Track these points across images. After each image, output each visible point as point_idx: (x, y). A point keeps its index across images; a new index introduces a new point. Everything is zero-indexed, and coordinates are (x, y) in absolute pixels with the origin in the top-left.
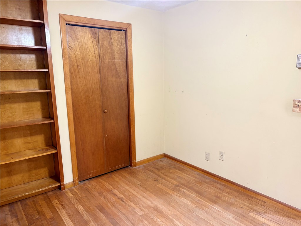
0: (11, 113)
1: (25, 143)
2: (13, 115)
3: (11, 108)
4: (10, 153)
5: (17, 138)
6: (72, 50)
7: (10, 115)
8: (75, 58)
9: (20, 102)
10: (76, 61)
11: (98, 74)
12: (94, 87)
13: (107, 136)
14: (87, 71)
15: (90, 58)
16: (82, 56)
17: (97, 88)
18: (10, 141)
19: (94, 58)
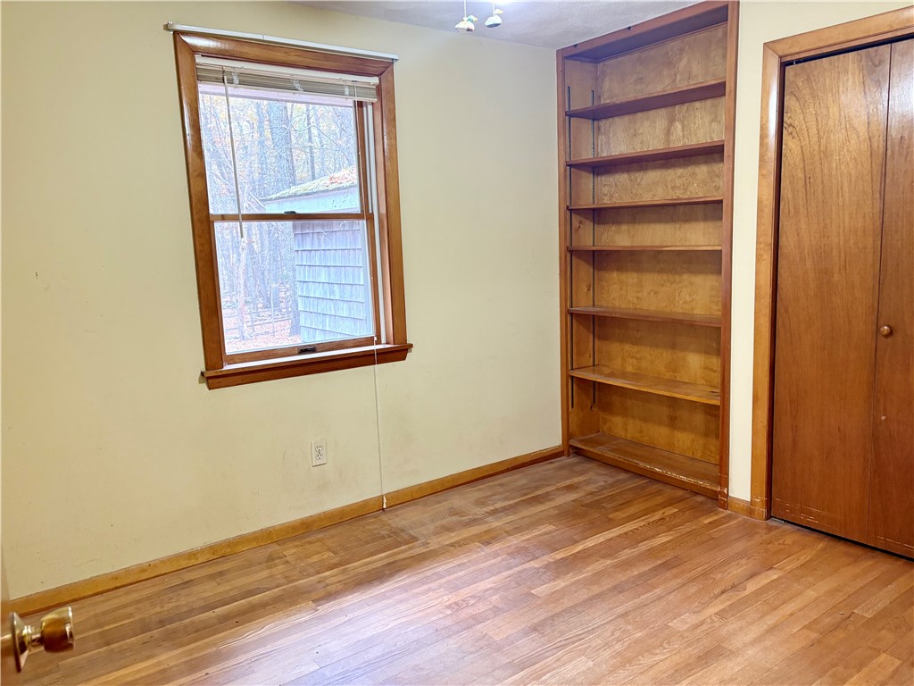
0: (690, 295)
1: (705, 368)
2: (693, 300)
3: (691, 284)
4: (678, 379)
5: (694, 351)
6: (794, 134)
7: (688, 299)
8: (801, 156)
9: (707, 273)
10: (802, 165)
11: (873, 199)
12: (852, 242)
13: (883, 418)
14: (835, 191)
15: (851, 149)
16: (822, 148)
17: (865, 248)
18: (681, 354)
19: (864, 147)
